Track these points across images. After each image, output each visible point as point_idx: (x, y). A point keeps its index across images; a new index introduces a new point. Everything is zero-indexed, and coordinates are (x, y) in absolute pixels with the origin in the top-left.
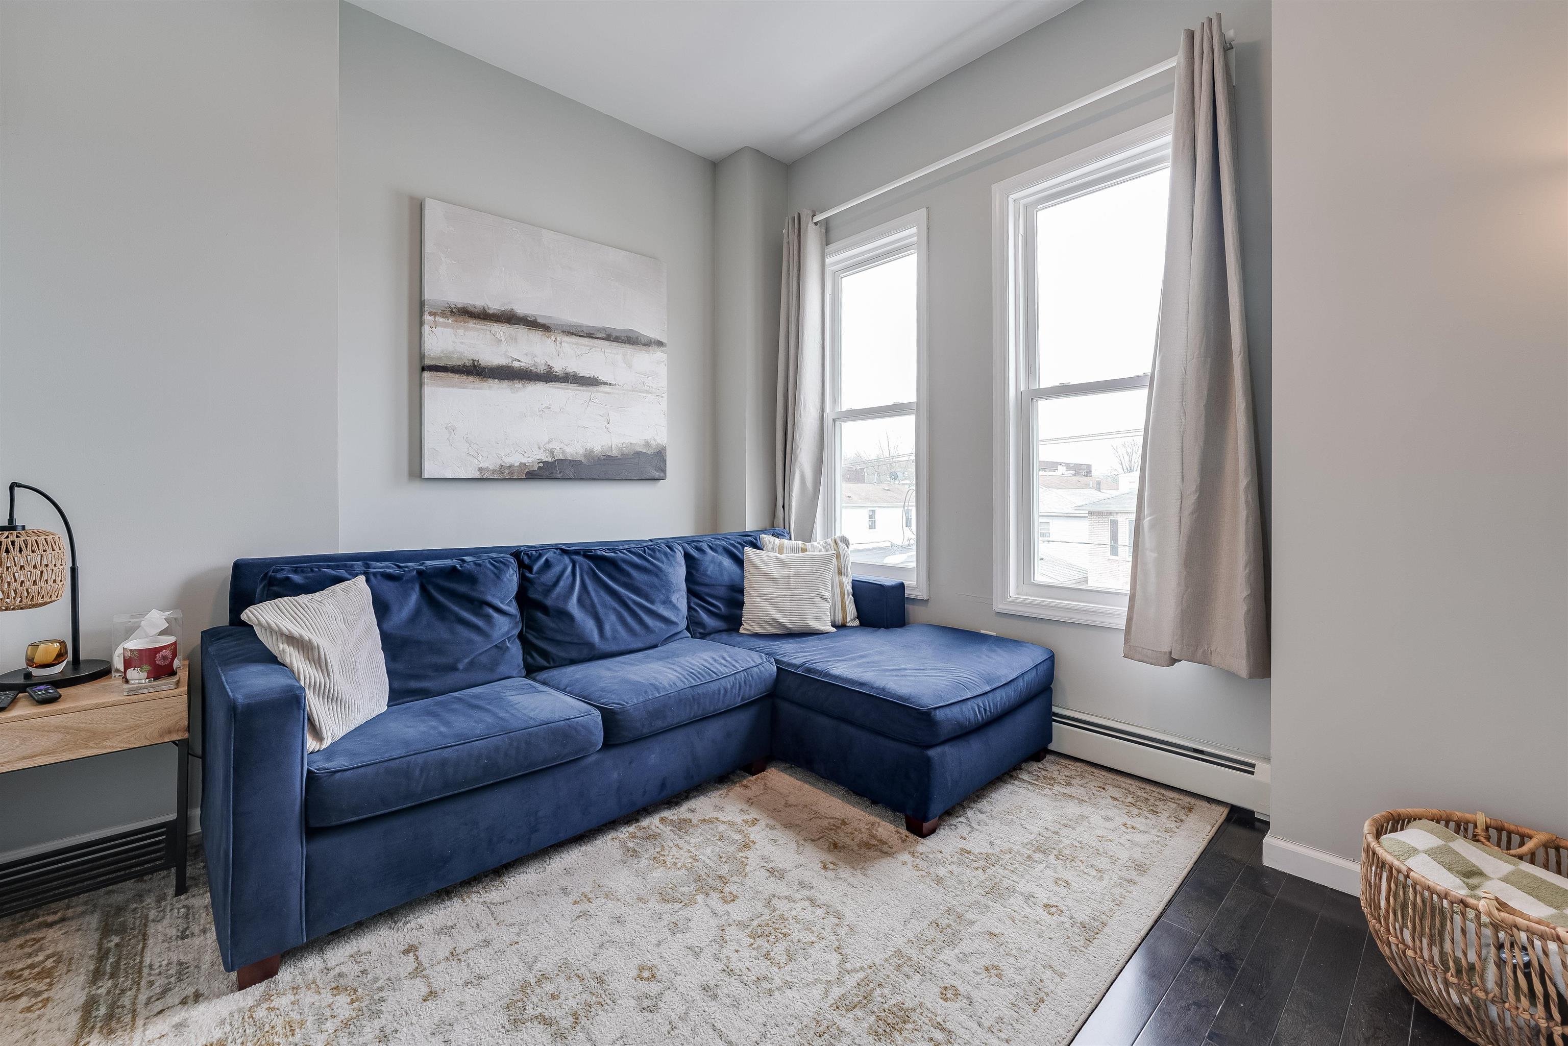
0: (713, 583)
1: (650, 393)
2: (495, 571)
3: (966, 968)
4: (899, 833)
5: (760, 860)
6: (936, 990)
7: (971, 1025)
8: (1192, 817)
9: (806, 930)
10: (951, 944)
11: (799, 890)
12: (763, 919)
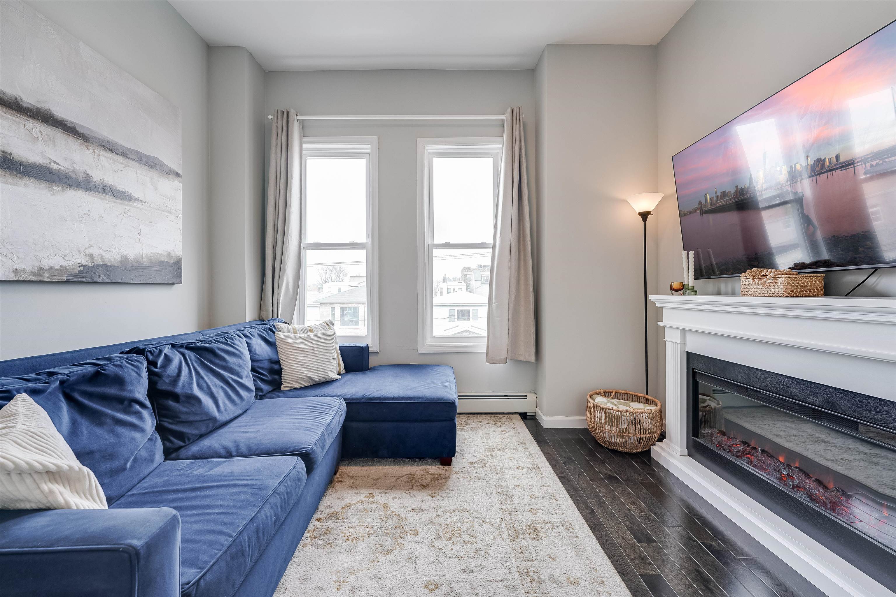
0: (261, 359)
1: (171, 213)
2: (136, 370)
3: (526, 501)
4: (439, 468)
5: (402, 509)
6: (529, 513)
7: (551, 516)
8: (514, 421)
9: (463, 523)
10: (512, 496)
11: (437, 511)
12: (442, 531)
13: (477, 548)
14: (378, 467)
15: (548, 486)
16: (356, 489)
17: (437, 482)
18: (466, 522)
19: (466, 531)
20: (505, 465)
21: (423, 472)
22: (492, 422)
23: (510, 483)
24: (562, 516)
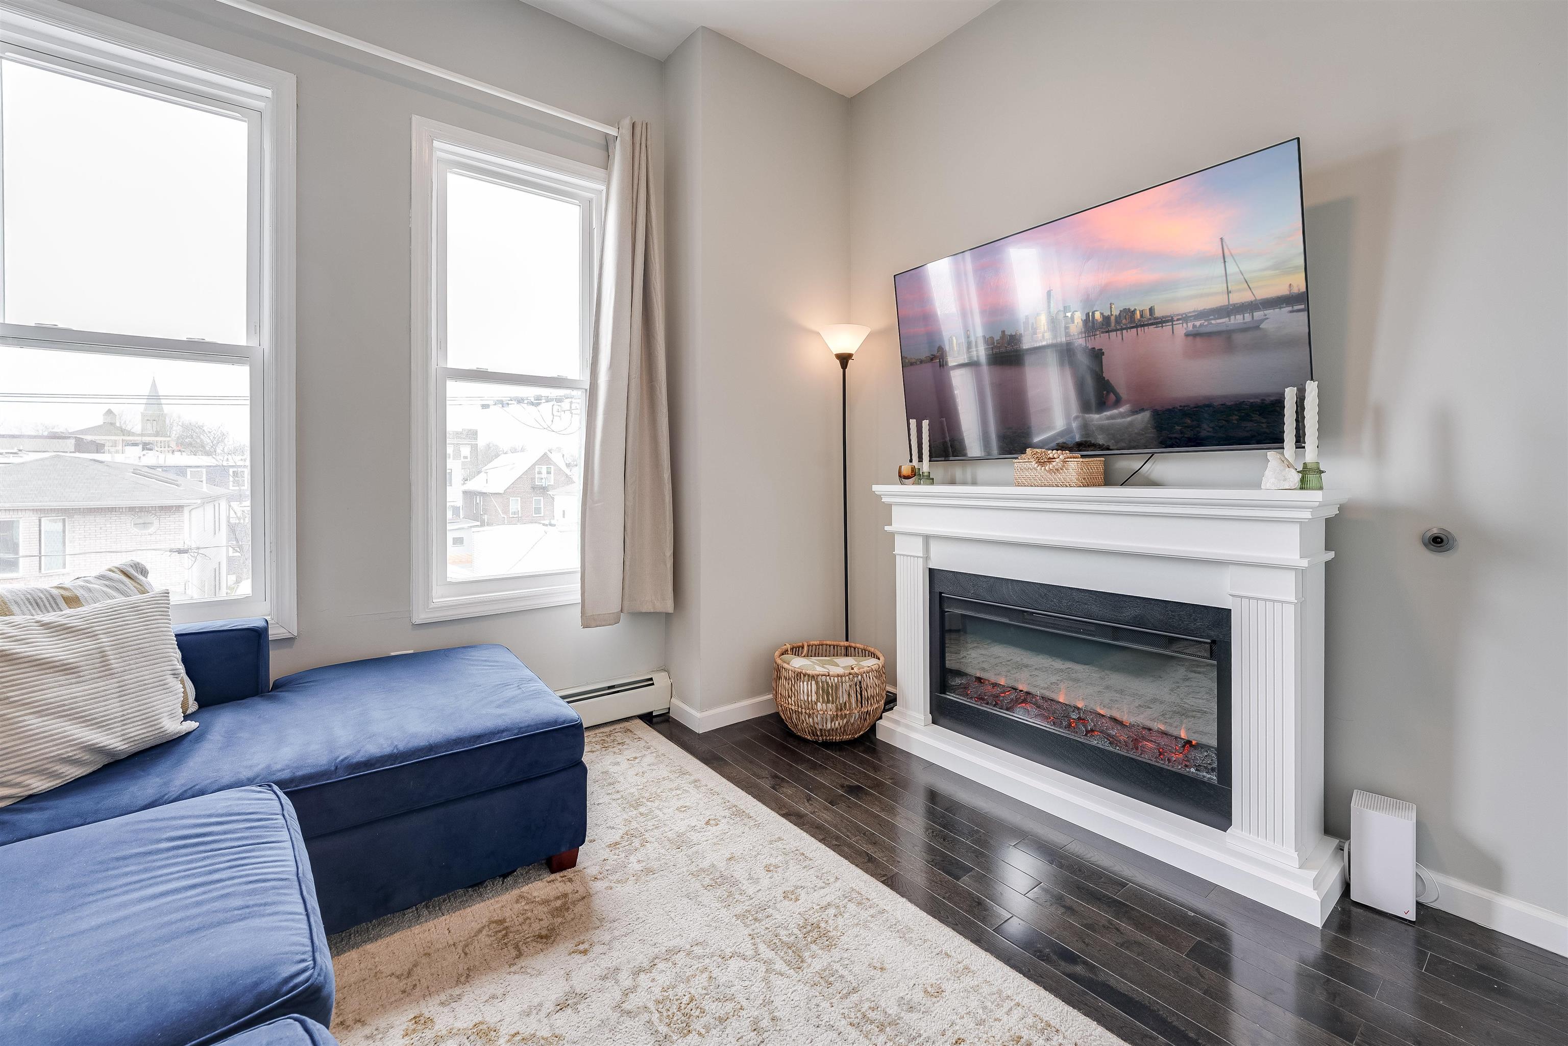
3: (765, 882)
4: (553, 881)
5: (532, 1017)
6: (786, 903)
7: (822, 892)
8: (639, 733)
9: (688, 980)
10: (735, 883)
11: (617, 982)
12: (658, 1021)
13: (751, 1019)
14: (388, 939)
15: (780, 839)
16: (359, 1025)
17: (569, 916)
18: (694, 976)
19: (706, 994)
20: (681, 827)
21: (519, 905)
22: (598, 747)
23: (715, 857)
24: (838, 884)
